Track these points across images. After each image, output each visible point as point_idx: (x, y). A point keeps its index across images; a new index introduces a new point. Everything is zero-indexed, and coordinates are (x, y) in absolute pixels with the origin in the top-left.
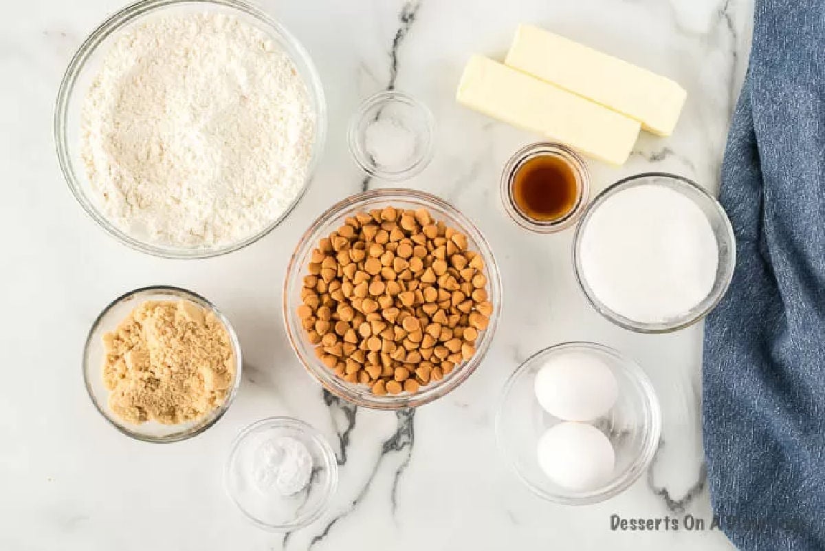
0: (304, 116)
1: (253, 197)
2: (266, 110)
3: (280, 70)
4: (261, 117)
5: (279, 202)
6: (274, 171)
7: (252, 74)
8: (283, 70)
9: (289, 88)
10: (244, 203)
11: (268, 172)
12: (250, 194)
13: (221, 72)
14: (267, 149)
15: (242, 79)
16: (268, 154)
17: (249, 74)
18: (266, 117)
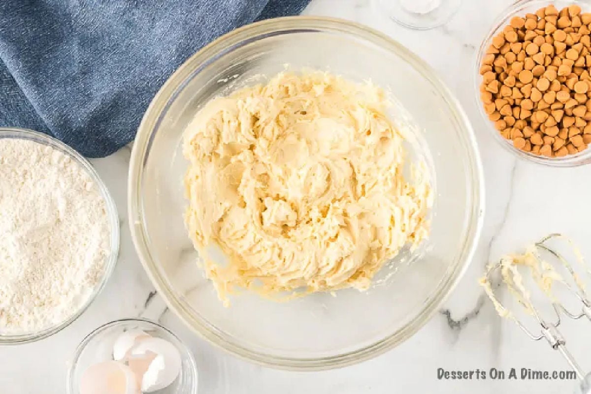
0: (101, 250)
1: (45, 300)
2: (74, 234)
3: (93, 208)
4: (69, 238)
5: (62, 312)
6: (66, 286)
7: (70, 204)
8: (95, 208)
9: (97, 224)
10: (37, 302)
11: (62, 284)
12: (43, 297)
13: (46, 197)
14: (66, 266)
15: (62, 206)
16: (66, 270)
17: (68, 204)
18: (73, 240)
